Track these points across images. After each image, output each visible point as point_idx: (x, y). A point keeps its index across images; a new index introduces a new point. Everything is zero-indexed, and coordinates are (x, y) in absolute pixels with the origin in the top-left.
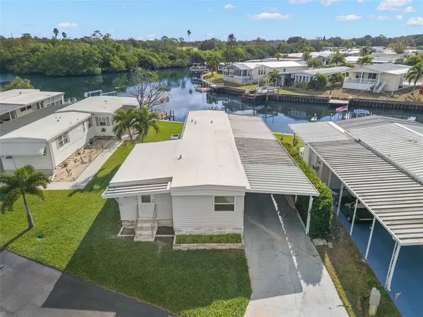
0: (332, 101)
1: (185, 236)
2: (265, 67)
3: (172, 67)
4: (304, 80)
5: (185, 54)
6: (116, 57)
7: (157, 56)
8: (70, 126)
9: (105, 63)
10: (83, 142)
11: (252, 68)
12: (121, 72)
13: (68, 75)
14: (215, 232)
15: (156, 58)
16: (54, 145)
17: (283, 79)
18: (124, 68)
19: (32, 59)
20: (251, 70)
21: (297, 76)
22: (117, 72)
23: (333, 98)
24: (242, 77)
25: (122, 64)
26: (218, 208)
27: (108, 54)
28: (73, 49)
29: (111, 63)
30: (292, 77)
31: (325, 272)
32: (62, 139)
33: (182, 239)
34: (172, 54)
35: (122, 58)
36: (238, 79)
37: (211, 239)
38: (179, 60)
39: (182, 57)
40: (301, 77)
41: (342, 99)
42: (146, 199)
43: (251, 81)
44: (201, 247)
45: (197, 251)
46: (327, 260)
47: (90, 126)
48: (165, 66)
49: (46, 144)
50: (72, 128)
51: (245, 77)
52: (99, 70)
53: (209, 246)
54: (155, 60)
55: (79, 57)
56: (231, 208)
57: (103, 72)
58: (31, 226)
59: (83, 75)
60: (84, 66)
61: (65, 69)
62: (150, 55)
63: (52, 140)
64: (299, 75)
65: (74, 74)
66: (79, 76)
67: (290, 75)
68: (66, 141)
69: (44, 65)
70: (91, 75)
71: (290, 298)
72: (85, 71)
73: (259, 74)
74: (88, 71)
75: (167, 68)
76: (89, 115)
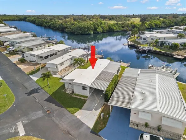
1: (76, 94)
3: (122, 31)
4: (168, 44)
5: (129, 25)
6: (99, 27)
7: (117, 26)
8: (65, 60)
9: (95, 29)
10: (69, 64)
11: (148, 37)
12: (101, 33)
13: (82, 34)
14: (83, 95)
15: (116, 27)
16: (59, 66)
17: (160, 43)
18: (102, 32)
19: (72, 28)
21: (166, 43)
22: (98, 33)
24: (142, 41)
25: (101, 30)
26: (83, 89)
27: (97, 26)
28: (84, 25)
29: (97, 29)
30: (164, 43)
31: (101, 109)
32: (62, 64)
33: (75, 95)
34: (123, 25)
35: (102, 28)
38: (125, 28)
39: (128, 27)
40: (167, 43)
41: (181, 56)
42: (70, 84)
43: (146, 43)
44: (78, 97)
45: (75, 97)
46: (103, 107)
47: (71, 60)
48: (119, 30)
49: (57, 66)
50: (65, 61)
52: (92, 32)
53: (80, 97)
54: (115, 28)
55: (86, 28)
56: (86, 90)
57: (94, 33)
58: (48, 85)
59: (86, 34)
60: (87, 31)
61: (80, 32)
62: (114, 26)
63: (58, 64)
64: (167, 42)
65: (83, 34)
66: (85, 35)
67: (163, 42)
68: (63, 64)
69: (74, 30)
70: (89, 34)
71: (89, 112)
72: (87, 33)
73: (151, 39)
74: (88, 33)
75: (120, 31)
76: (71, 57)
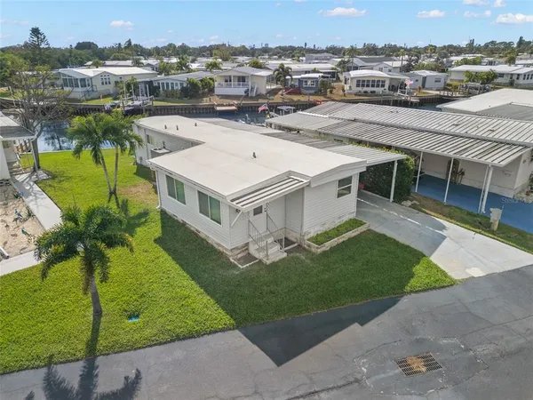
0: (218, 108)
1: (315, 238)
2: (109, 74)
4: (172, 87)
11: (91, 75)
14: (337, 223)
17: (143, 88)
20: (91, 78)
21: (162, 83)
23: (219, 105)
31: (437, 218)
36: (78, 92)
37: (338, 231)
40: (167, 83)
41: (226, 106)
46: (428, 211)
51: (84, 89)
67: (151, 82)
73: (103, 83)
